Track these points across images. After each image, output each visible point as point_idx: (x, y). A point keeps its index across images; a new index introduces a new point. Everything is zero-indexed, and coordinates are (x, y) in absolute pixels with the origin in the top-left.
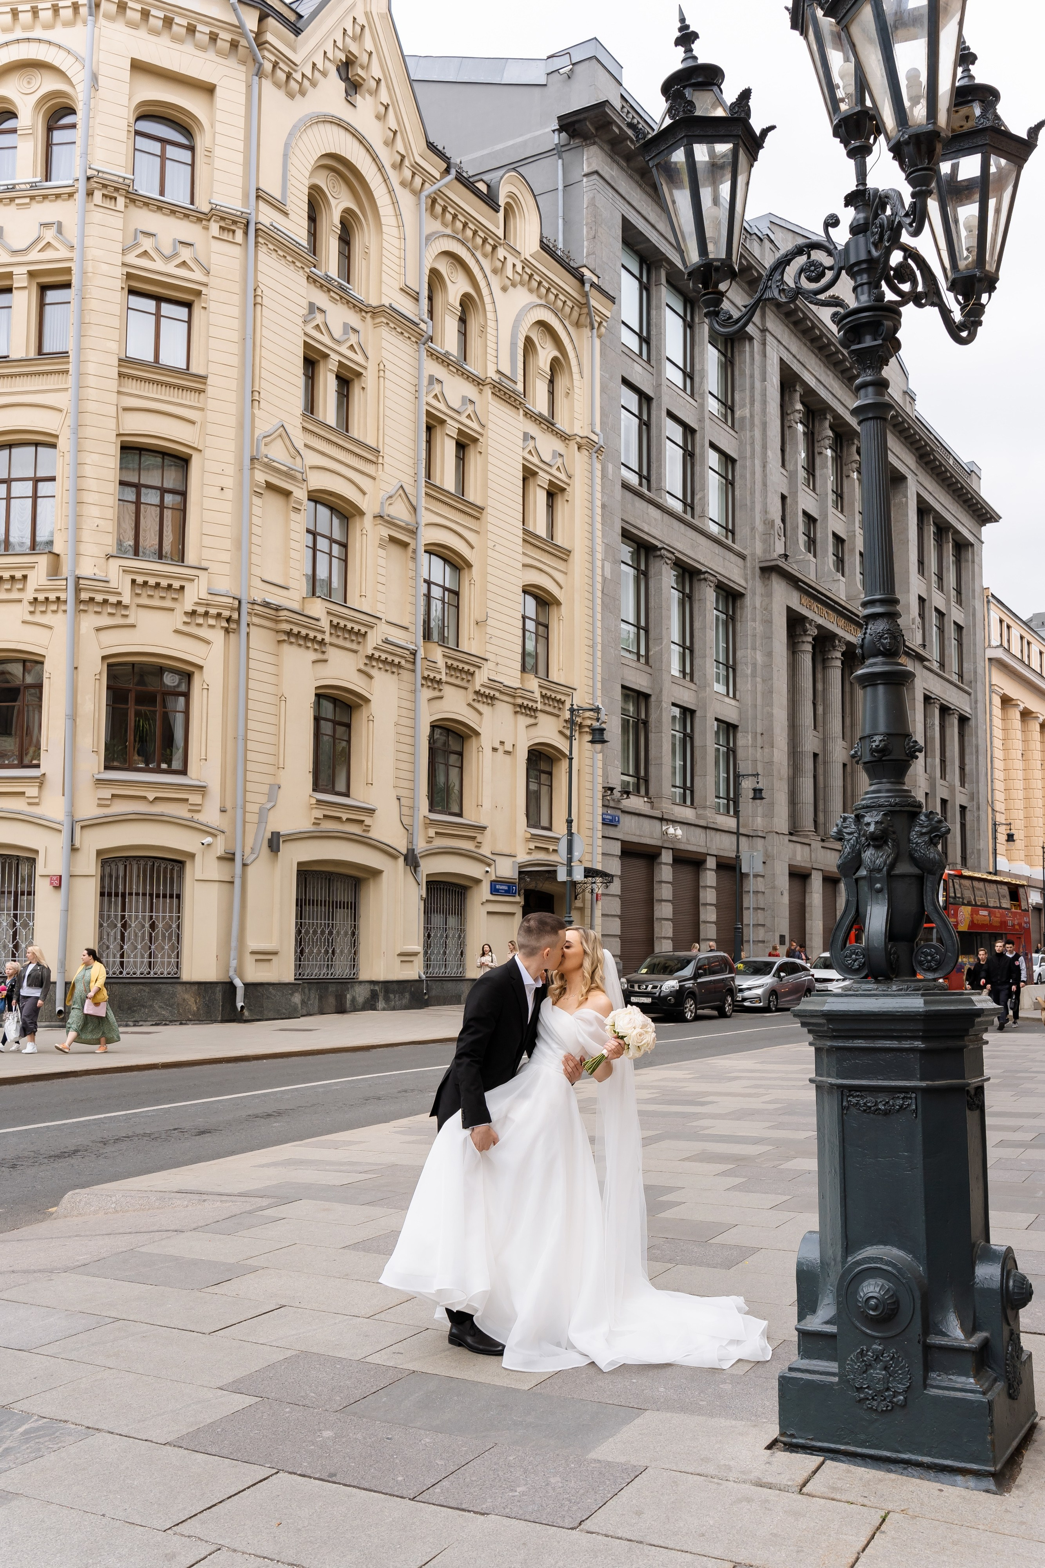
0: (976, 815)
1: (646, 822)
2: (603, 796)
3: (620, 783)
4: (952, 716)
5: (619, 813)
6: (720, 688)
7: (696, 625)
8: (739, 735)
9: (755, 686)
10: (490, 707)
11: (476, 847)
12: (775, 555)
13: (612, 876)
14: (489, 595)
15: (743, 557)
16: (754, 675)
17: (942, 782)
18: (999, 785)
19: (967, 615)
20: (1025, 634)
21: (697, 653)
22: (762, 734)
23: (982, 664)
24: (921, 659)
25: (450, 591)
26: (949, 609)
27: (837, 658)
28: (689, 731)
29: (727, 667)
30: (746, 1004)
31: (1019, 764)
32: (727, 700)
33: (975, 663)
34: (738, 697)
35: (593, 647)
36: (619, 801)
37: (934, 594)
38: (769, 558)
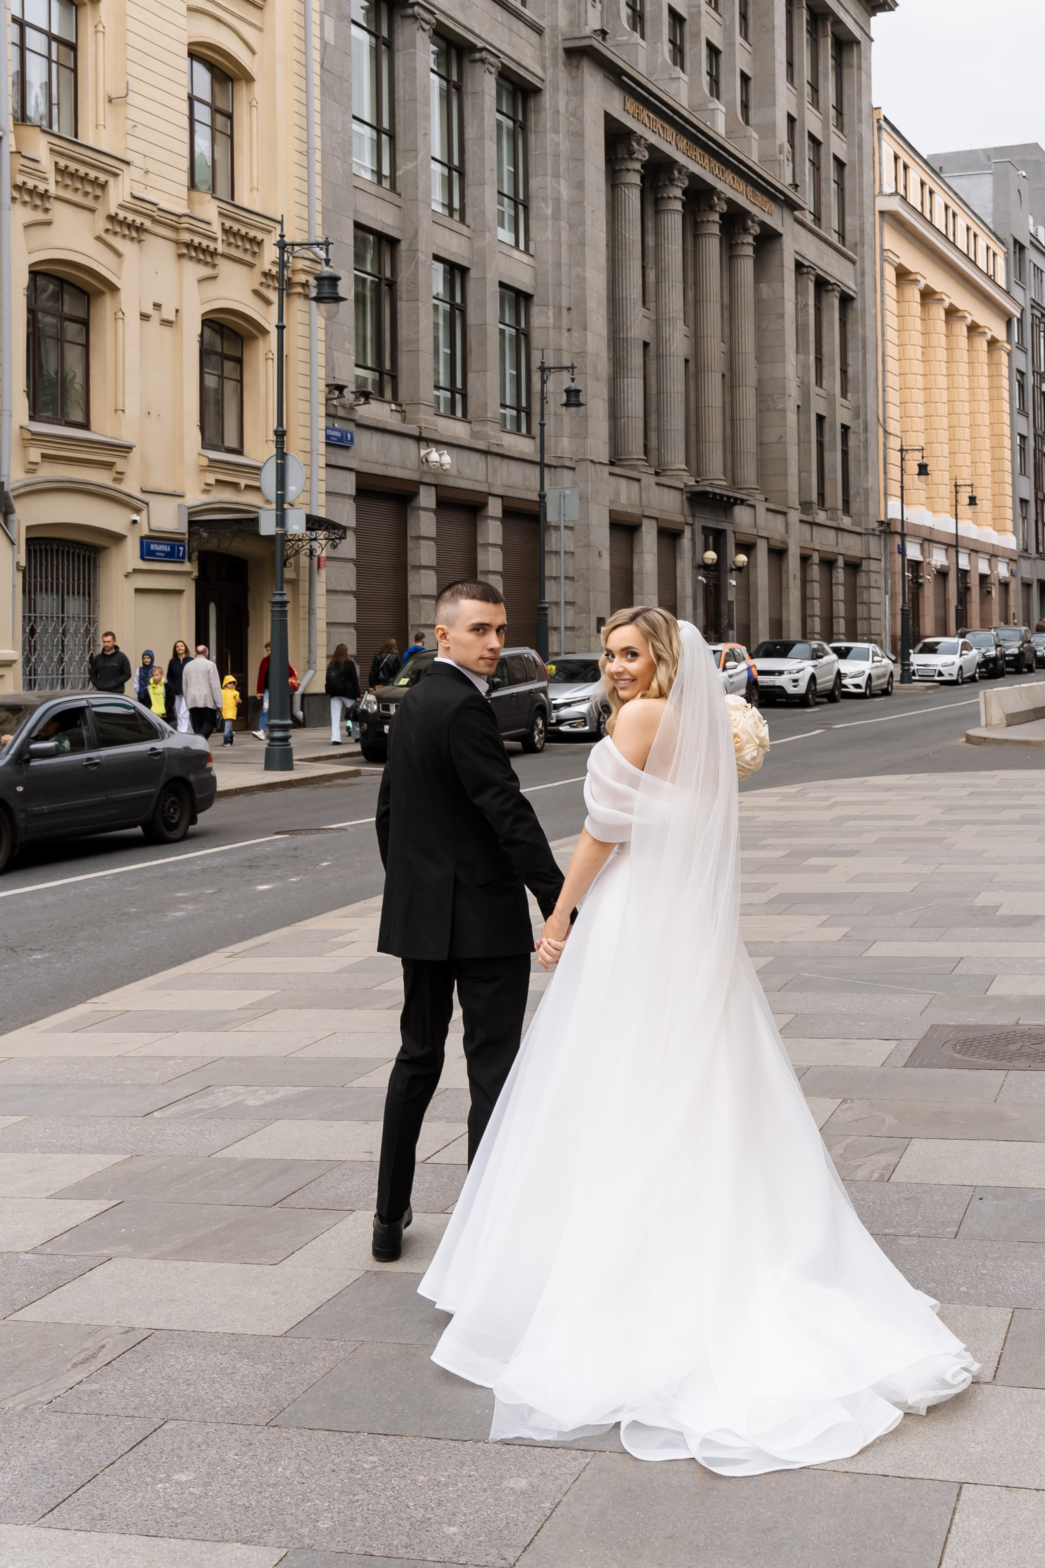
0: (862, 438)
1: (395, 443)
2: (327, 400)
3: (353, 380)
4: (831, 294)
5: (351, 427)
6: (505, 235)
7: (469, 133)
8: (535, 310)
9: (557, 233)
10: (135, 245)
11: (115, 480)
12: (588, 31)
13: (345, 529)
14: (131, 53)
15: (538, 31)
16: (556, 217)
17: (818, 390)
18: (893, 396)
19: (850, 145)
20: (927, 179)
21: (470, 177)
22: (569, 309)
23: (871, 219)
24: (792, 206)
25: (61, 41)
26: (827, 136)
27: (676, 198)
28: (458, 300)
29: (516, 202)
30: (564, 728)
31: (918, 367)
32: (516, 254)
33: (861, 216)
34: (532, 251)
35: (308, 154)
36: (352, 408)
37: (807, 112)
38: (577, 34)
